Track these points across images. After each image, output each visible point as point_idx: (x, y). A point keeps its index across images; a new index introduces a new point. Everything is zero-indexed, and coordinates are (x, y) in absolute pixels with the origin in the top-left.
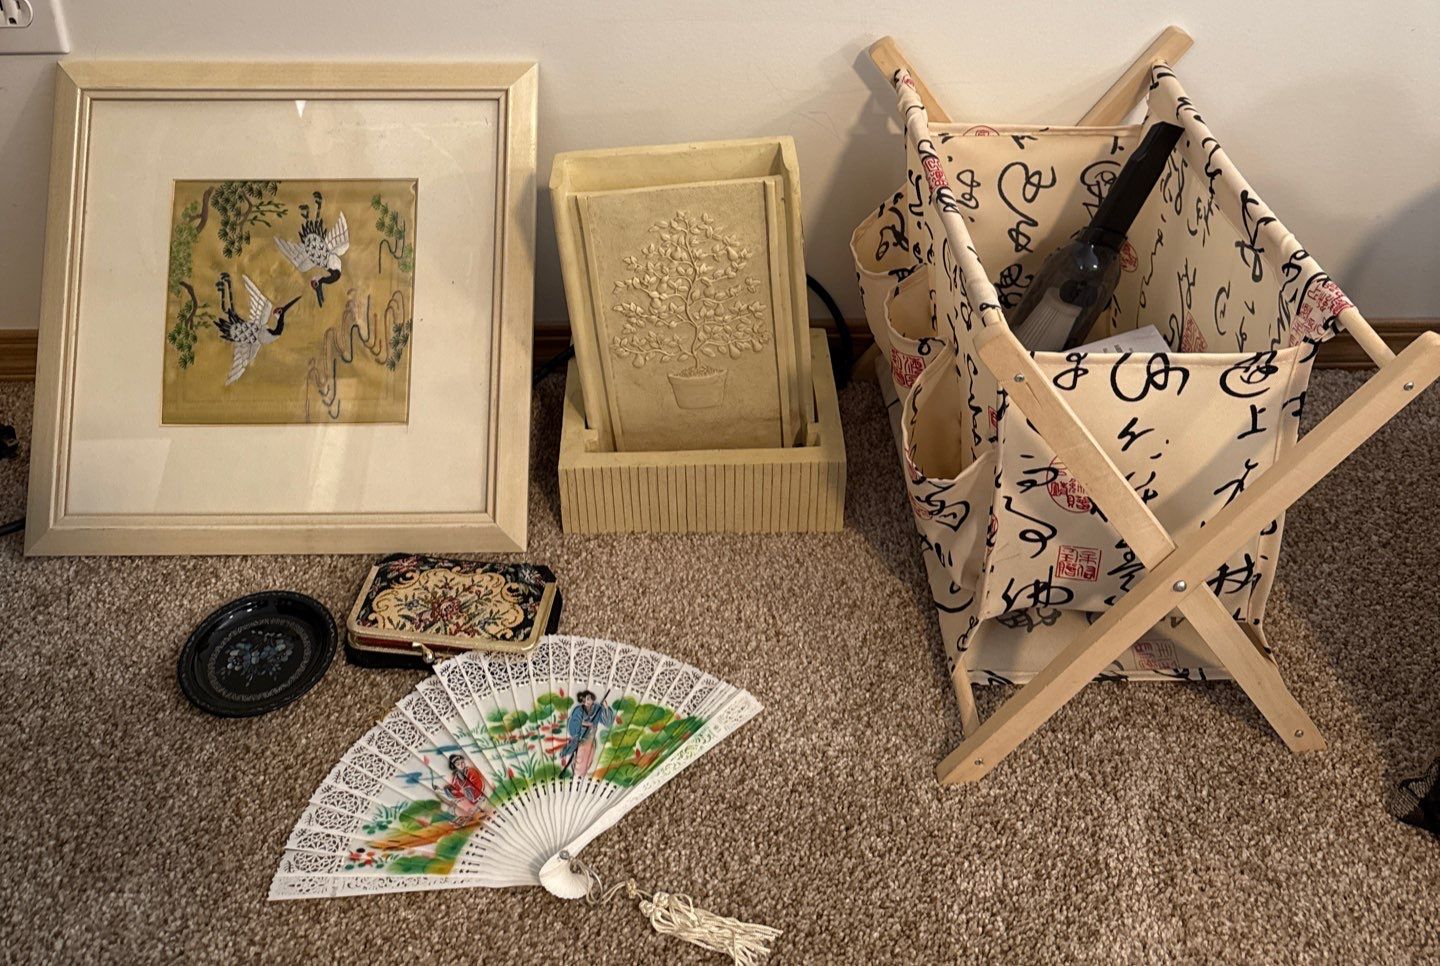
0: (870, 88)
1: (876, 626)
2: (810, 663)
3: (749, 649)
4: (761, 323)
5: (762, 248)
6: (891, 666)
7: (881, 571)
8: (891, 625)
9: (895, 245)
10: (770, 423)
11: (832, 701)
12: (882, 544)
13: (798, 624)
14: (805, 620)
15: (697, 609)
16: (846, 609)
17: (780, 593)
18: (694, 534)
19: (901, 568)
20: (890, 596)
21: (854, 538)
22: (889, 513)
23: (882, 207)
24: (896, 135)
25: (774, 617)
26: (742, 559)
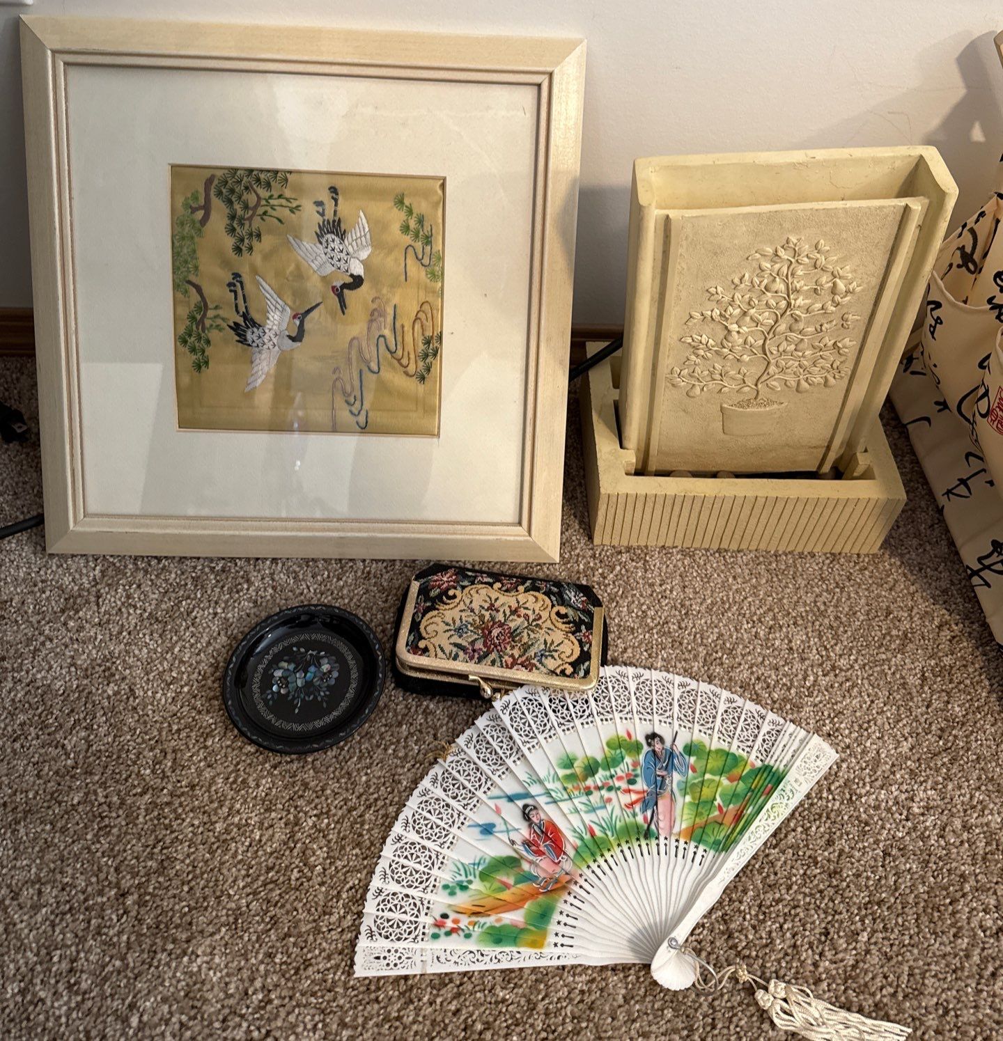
0: (968, 87)
1: (933, 663)
2: (872, 702)
3: (808, 684)
4: (843, 358)
5: (875, 282)
6: (957, 709)
7: (926, 600)
8: (947, 661)
9: (959, 266)
10: (815, 451)
11: (905, 746)
12: (920, 570)
13: (852, 657)
14: (859, 652)
15: (745, 636)
16: (898, 642)
17: (826, 621)
18: (726, 551)
19: (943, 597)
20: (940, 627)
21: (890, 563)
22: (918, 535)
23: (964, 226)
24: (978, 144)
25: (826, 649)
26: (780, 581)
